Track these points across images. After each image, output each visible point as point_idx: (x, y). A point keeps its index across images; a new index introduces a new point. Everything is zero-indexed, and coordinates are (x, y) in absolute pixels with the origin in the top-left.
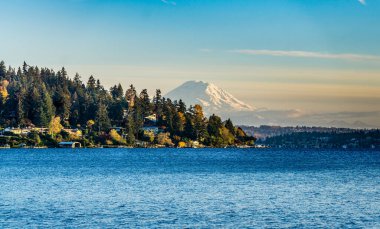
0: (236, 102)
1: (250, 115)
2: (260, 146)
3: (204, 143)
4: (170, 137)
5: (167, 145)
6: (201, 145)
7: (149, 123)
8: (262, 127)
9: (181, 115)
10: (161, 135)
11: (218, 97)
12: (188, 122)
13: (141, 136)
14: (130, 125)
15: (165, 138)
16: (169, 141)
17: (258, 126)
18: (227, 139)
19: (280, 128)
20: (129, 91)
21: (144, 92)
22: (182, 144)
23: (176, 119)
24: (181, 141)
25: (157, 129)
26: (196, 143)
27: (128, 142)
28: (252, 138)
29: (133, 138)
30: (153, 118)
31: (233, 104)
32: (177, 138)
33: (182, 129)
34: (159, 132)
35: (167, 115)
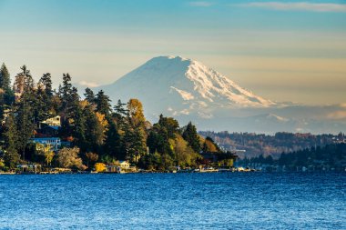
0: (238, 93)
1: (263, 114)
2: (241, 169)
3: (139, 165)
4: (80, 155)
5: (74, 169)
6: (134, 169)
7: (46, 132)
8: (279, 135)
9: (100, 117)
10: (65, 151)
11: (207, 84)
12: (112, 129)
13: (30, 154)
14: (10, 135)
15: (72, 156)
16: (79, 162)
17: (272, 133)
18: (184, 158)
19: (310, 137)
20: (19, 77)
21: (46, 78)
22: (101, 167)
23: (92, 123)
24: (99, 161)
25: (58, 142)
26: (125, 164)
27: (7, 163)
28: (229, 156)
29: (16, 157)
30: (55, 122)
31: (233, 96)
32: (93, 156)
33: (101, 141)
34: (60, 148)
35: (76, 117)
